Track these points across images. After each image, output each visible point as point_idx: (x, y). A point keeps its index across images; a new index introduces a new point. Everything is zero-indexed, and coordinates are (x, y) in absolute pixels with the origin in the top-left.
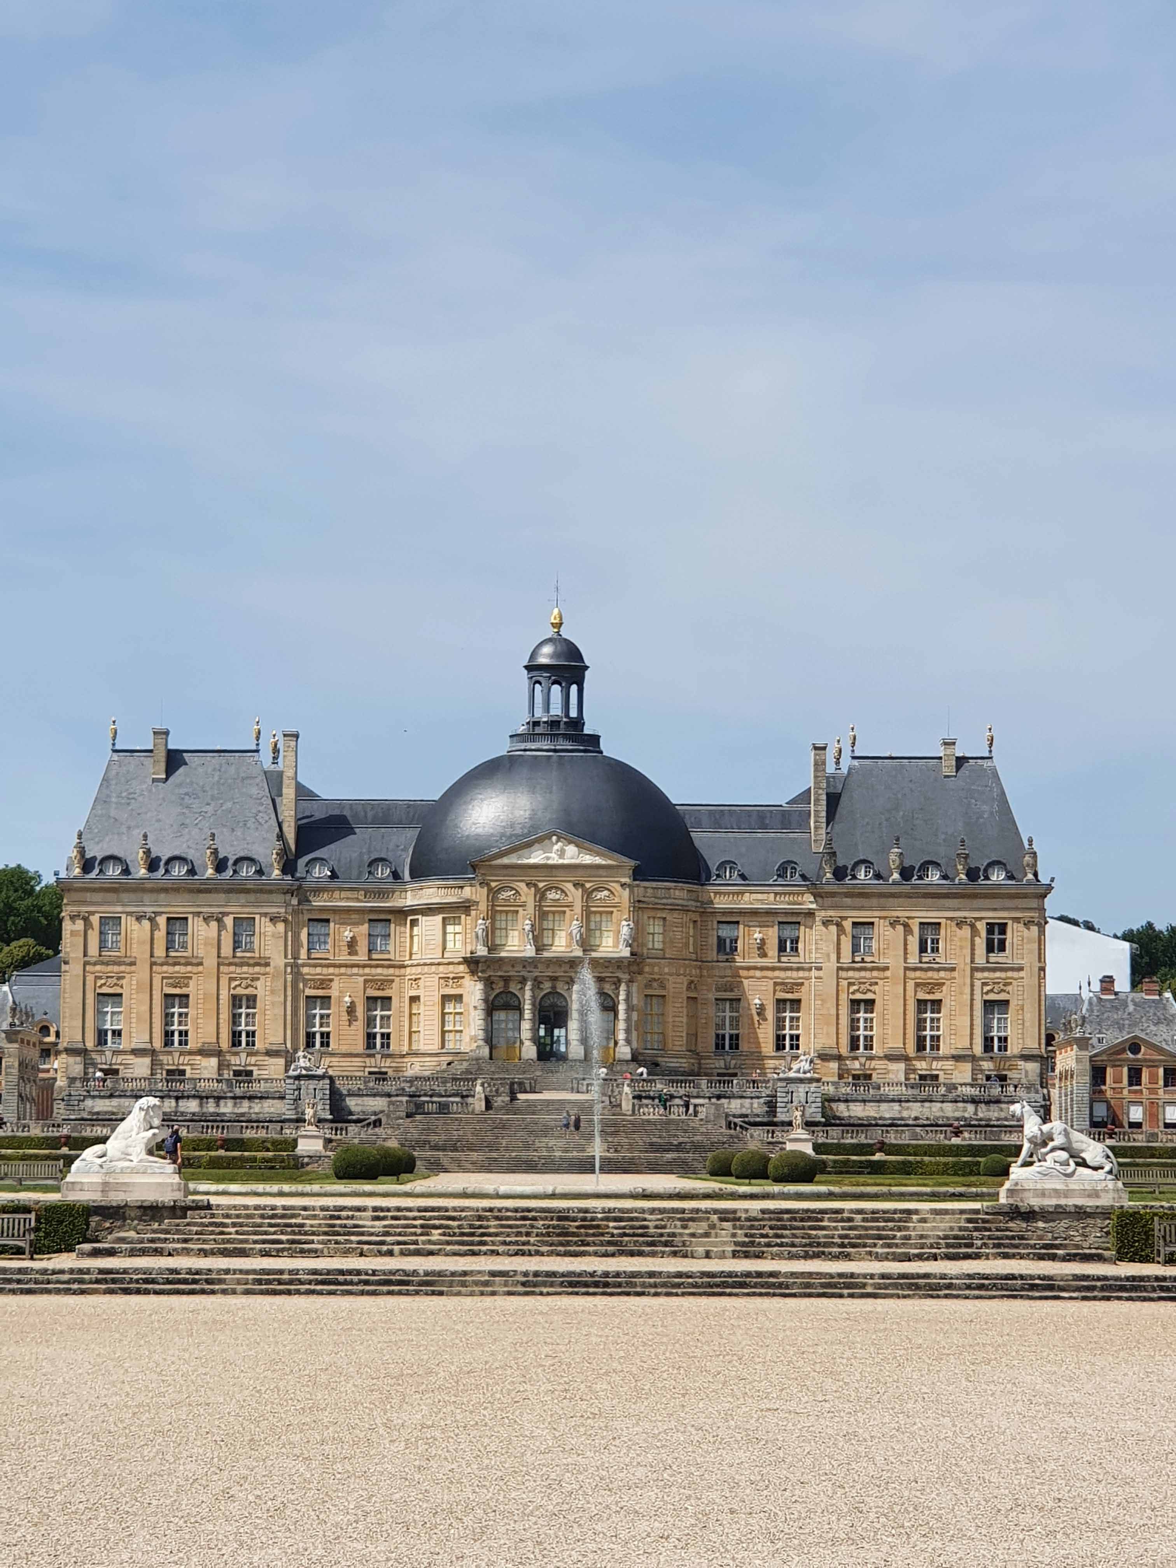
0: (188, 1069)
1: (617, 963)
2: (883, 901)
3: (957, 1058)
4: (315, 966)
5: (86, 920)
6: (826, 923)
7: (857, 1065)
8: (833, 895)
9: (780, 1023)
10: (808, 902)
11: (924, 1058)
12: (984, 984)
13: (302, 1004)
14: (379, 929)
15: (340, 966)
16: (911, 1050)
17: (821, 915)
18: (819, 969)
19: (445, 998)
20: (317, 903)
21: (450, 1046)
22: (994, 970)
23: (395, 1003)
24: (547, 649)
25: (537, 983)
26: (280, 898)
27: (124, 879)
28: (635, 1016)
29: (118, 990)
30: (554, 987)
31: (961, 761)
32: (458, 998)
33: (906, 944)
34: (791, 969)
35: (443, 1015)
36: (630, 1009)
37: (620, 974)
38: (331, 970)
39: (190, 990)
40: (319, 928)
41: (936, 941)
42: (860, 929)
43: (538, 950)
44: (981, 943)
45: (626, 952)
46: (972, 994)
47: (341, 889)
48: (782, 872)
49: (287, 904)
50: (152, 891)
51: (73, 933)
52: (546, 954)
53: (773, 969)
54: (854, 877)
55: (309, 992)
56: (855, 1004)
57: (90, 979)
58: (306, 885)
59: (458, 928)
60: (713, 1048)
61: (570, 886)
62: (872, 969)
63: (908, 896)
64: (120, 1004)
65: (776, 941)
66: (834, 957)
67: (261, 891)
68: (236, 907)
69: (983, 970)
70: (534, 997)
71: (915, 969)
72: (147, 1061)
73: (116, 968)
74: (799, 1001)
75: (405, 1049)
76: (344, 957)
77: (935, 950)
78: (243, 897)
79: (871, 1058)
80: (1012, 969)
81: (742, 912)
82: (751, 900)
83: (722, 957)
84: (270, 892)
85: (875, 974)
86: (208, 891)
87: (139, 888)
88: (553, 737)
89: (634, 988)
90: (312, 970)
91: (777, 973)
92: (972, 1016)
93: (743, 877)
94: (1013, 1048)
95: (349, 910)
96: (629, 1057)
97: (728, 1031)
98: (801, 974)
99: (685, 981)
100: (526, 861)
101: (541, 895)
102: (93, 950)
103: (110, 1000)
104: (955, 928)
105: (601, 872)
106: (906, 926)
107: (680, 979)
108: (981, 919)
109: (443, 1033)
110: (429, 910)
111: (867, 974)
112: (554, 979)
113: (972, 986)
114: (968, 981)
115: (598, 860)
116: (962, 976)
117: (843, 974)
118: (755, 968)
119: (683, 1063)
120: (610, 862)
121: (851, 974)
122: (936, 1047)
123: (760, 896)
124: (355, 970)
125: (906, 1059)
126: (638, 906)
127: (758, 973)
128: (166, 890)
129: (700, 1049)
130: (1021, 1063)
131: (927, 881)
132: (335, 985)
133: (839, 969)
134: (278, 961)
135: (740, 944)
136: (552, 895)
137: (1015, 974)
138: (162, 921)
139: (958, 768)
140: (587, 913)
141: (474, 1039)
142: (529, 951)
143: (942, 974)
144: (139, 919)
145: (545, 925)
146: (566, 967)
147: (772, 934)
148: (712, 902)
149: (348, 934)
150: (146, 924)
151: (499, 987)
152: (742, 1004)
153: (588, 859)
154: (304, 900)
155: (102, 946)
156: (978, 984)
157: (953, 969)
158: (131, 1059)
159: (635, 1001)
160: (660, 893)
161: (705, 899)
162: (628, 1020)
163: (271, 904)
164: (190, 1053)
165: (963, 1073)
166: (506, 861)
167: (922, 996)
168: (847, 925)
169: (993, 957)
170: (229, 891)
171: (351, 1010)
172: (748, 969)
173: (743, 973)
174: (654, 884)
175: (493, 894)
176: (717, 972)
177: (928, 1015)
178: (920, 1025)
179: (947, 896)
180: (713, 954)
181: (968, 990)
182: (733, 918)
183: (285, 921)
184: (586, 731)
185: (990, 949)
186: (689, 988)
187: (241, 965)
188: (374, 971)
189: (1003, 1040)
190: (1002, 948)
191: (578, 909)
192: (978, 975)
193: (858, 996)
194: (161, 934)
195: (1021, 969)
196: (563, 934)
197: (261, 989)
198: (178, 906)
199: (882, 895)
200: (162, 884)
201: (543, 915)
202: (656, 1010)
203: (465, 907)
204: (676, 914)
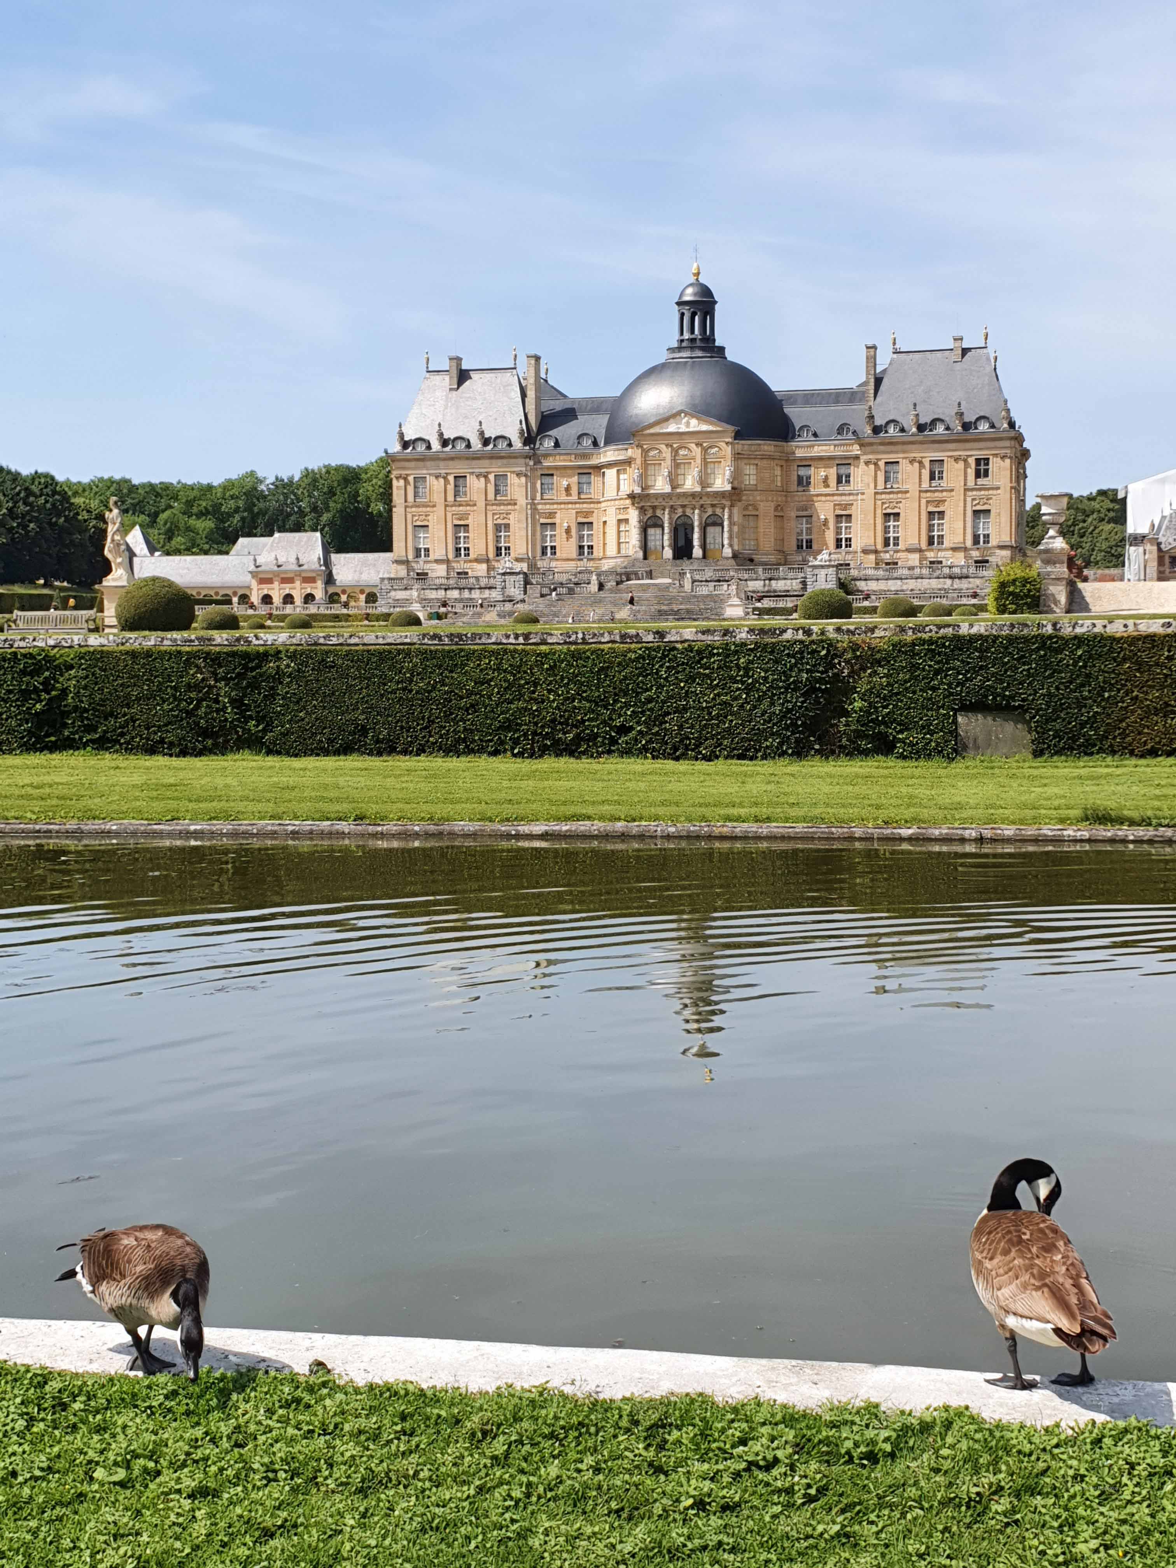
0: (469, 571)
1: (722, 494)
2: (905, 447)
3: (954, 549)
4: (545, 504)
5: (405, 479)
6: (867, 463)
7: (887, 556)
8: (871, 444)
9: (838, 531)
10: (856, 450)
11: (932, 550)
12: (973, 500)
13: (538, 528)
14: (584, 479)
15: (561, 503)
16: (924, 545)
17: (863, 458)
18: (863, 494)
19: (620, 521)
20: (546, 464)
21: (623, 552)
22: (980, 490)
23: (595, 525)
24: (690, 291)
25: (673, 509)
26: (522, 461)
27: (427, 452)
28: (736, 529)
29: (425, 523)
30: (684, 512)
31: (965, 351)
32: (626, 521)
33: (920, 475)
34: (845, 495)
35: (619, 532)
36: (731, 524)
37: (724, 502)
38: (555, 506)
39: (469, 522)
40: (547, 480)
41: (941, 472)
42: (890, 467)
43: (673, 488)
44: (971, 472)
45: (728, 487)
46: (965, 507)
47: (560, 454)
48: (840, 430)
49: (527, 465)
50: (445, 459)
51: (398, 487)
52: (678, 490)
53: (833, 495)
54: (886, 432)
55: (543, 521)
56: (887, 516)
57: (409, 516)
58: (538, 452)
59: (626, 476)
60: (795, 548)
61: (693, 445)
62: (898, 493)
63: (922, 443)
64: (427, 532)
65: (835, 477)
66: (872, 485)
67: (510, 457)
68: (495, 468)
69: (972, 490)
70: (670, 518)
71: (927, 491)
72: (444, 567)
73: (424, 509)
74: (850, 516)
75: (601, 555)
76: (563, 497)
77: (941, 478)
78: (500, 462)
79: (897, 551)
80: (992, 489)
81: (812, 459)
82: (820, 450)
83: (801, 489)
84: (515, 457)
85: (900, 495)
86: (478, 458)
87: (436, 458)
88: (692, 348)
89: (735, 510)
90: (544, 507)
91: (835, 498)
92: (965, 521)
93: (815, 435)
94: (993, 542)
95: (565, 468)
96: (730, 555)
97: (805, 537)
98: (851, 498)
99: (773, 505)
100: (665, 431)
101: (675, 452)
102: (411, 498)
103: (422, 529)
104: (954, 463)
105: (713, 435)
106: (920, 463)
107: (768, 504)
108: (971, 456)
109: (619, 544)
110: (610, 465)
111: (895, 496)
112: (683, 506)
113: (965, 501)
114: (962, 498)
115: (711, 428)
116: (959, 494)
117: (878, 497)
118: (821, 495)
119: (772, 558)
120: (719, 429)
121: (883, 496)
122: (941, 542)
123: (824, 448)
124: (570, 506)
125: (920, 551)
126: (737, 457)
127: (823, 498)
128: (452, 459)
129: (785, 549)
130: (998, 551)
131: (935, 432)
132: (558, 515)
133: (876, 493)
134: (522, 501)
135: (812, 480)
136: (682, 452)
137: (995, 492)
138: (451, 478)
139: (963, 355)
140: (705, 462)
141: (634, 546)
142: (667, 489)
143: (945, 494)
144: (437, 477)
145: (679, 471)
146: (690, 498)
147: (833, 472)
148: (794, 453)
149: (565, 483)
150: (442, 480)
151: (649, 514)
152: (814, 519)
153: (704, 427)
154: (538, 462)
155: (416, 495)
156: (969, 499)
157: (952, 490)
158: (435, 566)
159: (736, 519)
160: (753, 448)
161: (789, 449)
162: (730, 531)
163: (517, 465)
164: (471, 561)
165: (959, 559)
166: (652, 431)
167: (931, 509)
168: (881, 464)
169: (980, 481)
170: (491, 458)
171: (568, 531)
172: (818, 495)
173: (815, 499)
174: (749, 442)
175: (645, 452)
176: (797, 499)
177: (936, 522)
178: (930, 528)
179: (947, 441)
180: (794, 486)
181: (962, 504)
182: (807, 463)
183: (526, 476)
184: (717, 344)
185: (978, 475)
186: (776, 509)
187: (500, 505)
188: (581, 506)
189: (987, 536)
190: (986, 474)
191: (699, 461)
192: (970, 493)
193: (889, 511)
194: (451, 487)
195: (998, 488)
196: (690, 477)
197: (512, 520)
198: (460, 468)
199: (904, 443)
200: (453, 455)
201: (677, 466)
202: (752, 524)
203: (628, 462)
204: (765, 462)
